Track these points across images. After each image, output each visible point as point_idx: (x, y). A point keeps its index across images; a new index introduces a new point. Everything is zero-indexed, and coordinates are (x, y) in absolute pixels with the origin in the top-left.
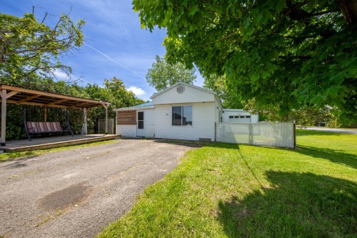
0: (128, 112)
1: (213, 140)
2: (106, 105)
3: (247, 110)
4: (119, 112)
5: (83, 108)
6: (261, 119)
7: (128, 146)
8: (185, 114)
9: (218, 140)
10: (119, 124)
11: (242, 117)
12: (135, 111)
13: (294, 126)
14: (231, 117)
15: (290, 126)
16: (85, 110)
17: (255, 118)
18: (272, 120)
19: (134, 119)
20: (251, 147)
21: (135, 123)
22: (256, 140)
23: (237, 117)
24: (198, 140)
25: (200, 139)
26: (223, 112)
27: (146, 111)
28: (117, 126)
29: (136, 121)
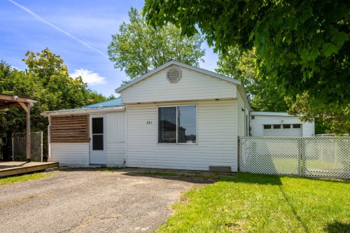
0: (73, 117)
1: (234, 169)
2: (27, 104)
3: (294, 113)
4: (54, 118)
6: (319, 130)
7: (73, 183)
8: (183, 121)
9: (243, 170)
11: (287, 126)
12: (85, 117)
14: (267, 127)
17: (309, 128)
18: (338, 132)
19: (85, 132)
20: (303, 181)
21: (86, 140)
22: (312, 168)
23: (277, 127)
24: (208, 169)
25: (210, 167)
26: (253, 117)
27: (108, 115)
28: (49, 145)
29: (87, 134)
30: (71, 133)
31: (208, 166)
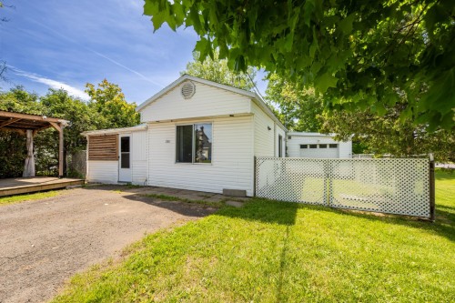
0: (106, 136)
1: (250, 193)
4: (91, 137)
5: (25, 130)
6: (357, 149)
10: (91, 159)
11: (323, 146)
12: (115, 136)
13: (432, 165)
14: (303, 146)
15: (420, 165)
16: (29, 134)
17: (346, 147)
18: (377, 152)
19: (114, 150)
21: (115, 158)
23: (313, 146)
24: (221, 192)
25: (224, 190)
26: (290, 138)
27: (134, 134)
28: (87, 162)
29: (116, 153)
30: (104, 152)
31: (222, 189)
